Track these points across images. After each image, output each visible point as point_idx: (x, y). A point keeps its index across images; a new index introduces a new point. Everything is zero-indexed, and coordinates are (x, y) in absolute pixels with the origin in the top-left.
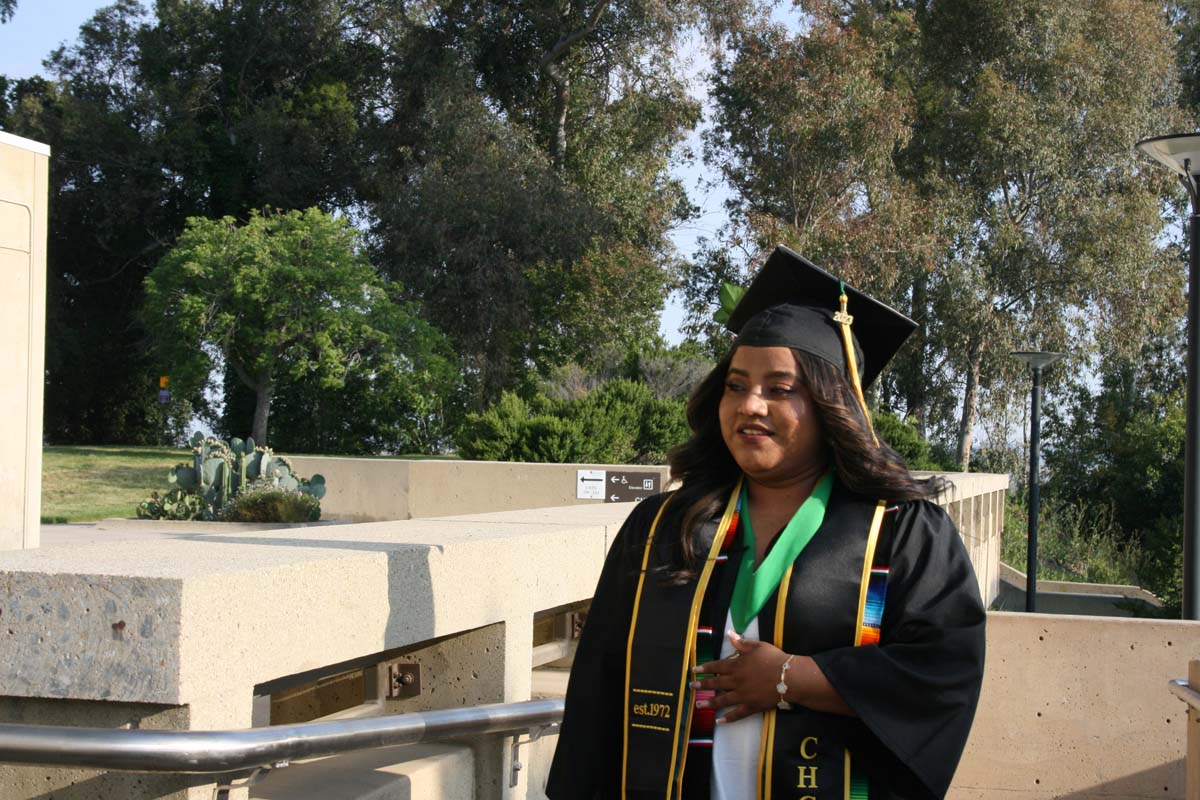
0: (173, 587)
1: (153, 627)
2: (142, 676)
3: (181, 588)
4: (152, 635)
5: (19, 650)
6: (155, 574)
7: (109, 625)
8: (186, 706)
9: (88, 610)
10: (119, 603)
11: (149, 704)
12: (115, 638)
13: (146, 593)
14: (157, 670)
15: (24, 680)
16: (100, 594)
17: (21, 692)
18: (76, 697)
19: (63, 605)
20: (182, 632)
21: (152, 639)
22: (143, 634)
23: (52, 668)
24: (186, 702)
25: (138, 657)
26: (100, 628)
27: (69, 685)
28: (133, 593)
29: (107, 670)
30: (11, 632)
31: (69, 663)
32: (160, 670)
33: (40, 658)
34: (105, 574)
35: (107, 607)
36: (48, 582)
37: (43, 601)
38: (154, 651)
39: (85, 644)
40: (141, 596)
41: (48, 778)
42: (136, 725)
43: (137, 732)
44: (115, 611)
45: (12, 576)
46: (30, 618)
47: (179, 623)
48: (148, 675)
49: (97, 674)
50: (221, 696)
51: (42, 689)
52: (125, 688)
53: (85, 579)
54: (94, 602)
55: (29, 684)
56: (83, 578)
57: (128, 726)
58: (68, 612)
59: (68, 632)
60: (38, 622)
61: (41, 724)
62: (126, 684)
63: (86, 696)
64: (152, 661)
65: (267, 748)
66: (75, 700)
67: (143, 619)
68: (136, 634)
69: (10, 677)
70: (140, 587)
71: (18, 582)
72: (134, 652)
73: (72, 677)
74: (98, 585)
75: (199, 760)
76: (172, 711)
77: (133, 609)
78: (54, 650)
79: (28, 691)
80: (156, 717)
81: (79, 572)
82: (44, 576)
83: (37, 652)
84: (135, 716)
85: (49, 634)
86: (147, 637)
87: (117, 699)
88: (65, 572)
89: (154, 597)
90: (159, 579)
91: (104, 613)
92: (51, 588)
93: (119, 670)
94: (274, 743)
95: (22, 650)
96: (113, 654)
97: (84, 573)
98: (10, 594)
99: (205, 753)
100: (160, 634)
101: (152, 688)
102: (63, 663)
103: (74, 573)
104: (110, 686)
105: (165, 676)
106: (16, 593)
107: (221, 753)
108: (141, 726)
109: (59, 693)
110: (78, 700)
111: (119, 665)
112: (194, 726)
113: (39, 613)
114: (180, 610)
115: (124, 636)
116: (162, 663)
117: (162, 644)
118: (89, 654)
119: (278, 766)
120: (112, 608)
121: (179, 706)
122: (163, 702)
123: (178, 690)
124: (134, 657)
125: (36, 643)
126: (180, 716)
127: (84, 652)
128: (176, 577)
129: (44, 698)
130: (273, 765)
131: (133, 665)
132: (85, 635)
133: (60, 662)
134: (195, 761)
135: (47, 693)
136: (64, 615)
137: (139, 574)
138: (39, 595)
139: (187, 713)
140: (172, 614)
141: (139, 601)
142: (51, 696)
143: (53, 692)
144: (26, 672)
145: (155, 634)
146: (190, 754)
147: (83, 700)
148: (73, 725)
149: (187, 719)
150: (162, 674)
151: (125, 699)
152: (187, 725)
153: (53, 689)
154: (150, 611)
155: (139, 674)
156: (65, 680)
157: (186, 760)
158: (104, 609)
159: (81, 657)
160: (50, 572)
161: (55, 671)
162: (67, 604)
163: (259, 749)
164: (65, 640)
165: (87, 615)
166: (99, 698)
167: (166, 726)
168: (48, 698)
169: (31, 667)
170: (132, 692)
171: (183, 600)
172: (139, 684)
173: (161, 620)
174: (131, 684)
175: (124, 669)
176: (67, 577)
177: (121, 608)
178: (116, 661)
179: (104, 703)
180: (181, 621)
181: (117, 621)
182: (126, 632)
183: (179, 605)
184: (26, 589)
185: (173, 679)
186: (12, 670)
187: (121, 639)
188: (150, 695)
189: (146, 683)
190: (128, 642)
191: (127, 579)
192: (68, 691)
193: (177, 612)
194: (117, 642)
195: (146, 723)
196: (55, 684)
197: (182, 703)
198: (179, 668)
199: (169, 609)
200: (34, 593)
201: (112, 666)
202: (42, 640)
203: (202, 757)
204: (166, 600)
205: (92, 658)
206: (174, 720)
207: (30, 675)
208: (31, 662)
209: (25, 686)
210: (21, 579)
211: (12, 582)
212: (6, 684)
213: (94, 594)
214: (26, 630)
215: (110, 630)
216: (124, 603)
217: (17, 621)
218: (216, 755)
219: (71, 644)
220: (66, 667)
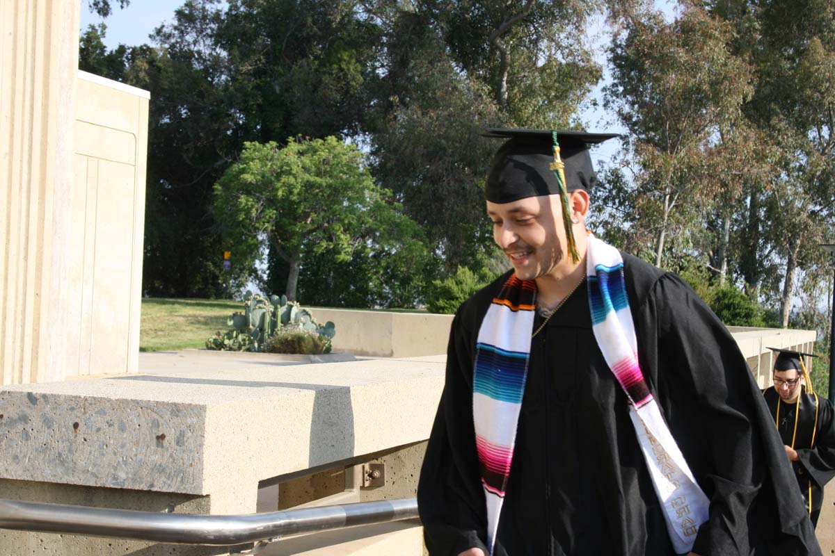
0: (199, 410)
1: (185, 439)
2: (176, 474)
3: (205, 411)
4: (184, 444)
5: (90, 453)
6: (187, 402)
7: (154, 436)
8: (208, 496)
9: (139, 425)
10: (161, 421)
11: (181, 493)
12: (158, 446)
13: (180, 414)
14: (188, 470)
15: (94, 475)
16: (148, 414)
17: (92, 483)
18: (129, 488)
19: (122, 421)
20: (205, 443)
21: (184, 448)
22: (178, 443)
23: (113, 466)
24: (208, 494)
25: (174, 460)
26: (148, 438)
27: (124, 479)
28: (171, 415)
29: (152, 469)
30: (85, 440)
31: (125, 463)
32: (190, 470)
33: (105, 459)
34: (152, 400)
35: (152, 423)
36: (111, 405)
37: (108, 418)
38: (186, 457)
39: (137, 450)
40: (177, 416)
41: (110, 545)
42: (172, 509)
43: (172, 515)
44: (158, 426)
45: (86, 400)
46: (98, 430)
47: (203, 437)
48: (181, 473)
49: (145, 472)
50: (234, 489)
51: (107, 481)
52: (164, 482)
53: (138, 403)
54: (144, 420)
55: (97, 477)
56: (136, 402)
57: (167, 510)
58: (125, 427)
59: (125, 441)
60: (104, 433)
61: (106, 506)
62: (165, 480)
63: (137, 488)
64: (184, 464)
65: (265, 528)
66: (128, 489)
67: (178, 433)
68: (173, 443)
69: (83, 472)
70: (176, 409)
71: (91, 404)
72: (171, 456)
73: (127, 473)
74: (147, 408)
75: (215, 536)
76: (198, 500)
77: (171, 426)
78: (115, 454)
79: (96, 484)
80: (186, 504)
81: (134, 398)
82: (109, 400)
83: (103, 455)
84: (172, 502)
85: (112, 442)
86: (180, 446)
87: (159, 490)
88: (124, 397)
89: (186, 417)
90: (191, 404)
91: (151, 427)
92: (113, 409)
93: (161, 469)
94: (271, 524)
95: (93, 453)
96: (156, 458)
97: (137, 399)
98: (85, 413)
99: (219, 531)
100: (190, 443)
101: (183, 483)
102: (121, 463)
103: (130, 399)
104: (154, 481)
105: (193, 475)
106: (89, 412)
107: (231, 531)
108: (175, 509)
109: (118, 484)
110: (131, 490)
111: (160, 465)
112: (213, 512)
113: (105, 426)
114: (204, 427)
115: (164, 445)
116: (191, 465)
117: (191, 451)
118: (140, 457)
119: (273, 540)
120: (156, 424)
121: (202, 496)
122: (191, 493)
123: (202, 485)
124: (171, 460)
125: (103, 448)
126: (203, 503)
127: (136, 455)
128: (202, 403)
129: (107, 488)
130: (270, 540)
131: (170, 466)
132: (137, 443)
133: (119, 462)
134: (212, 537)
135: (110, 484)
136: (122, 429)
137: (176, 401)
138: (105, 414)
139: (209, 501)
140: (198, 430)
141: (175, 420)
142: (112, 486)
143: (113, 484)
144: (95, 469)
145: (186, 444)
146: (208, 532)
147: (135, 490)
148: (127, 509)
149: (208, 505)
150: (191, 472)
151: (165, 490)
152: (208, 511)
153: (114, 481)
154: (183, 427)
155: (175, 472)
156: (122, 475)
157: (206, 536)
158: (150, 425)
159: (134, 458)
160: (113, 397)
161: (115, 469)
162: (125, 421)
163: (258, 529)
164: (123, 446)
165: (139, 429)
166: (146, 489)
167: (194, 510)
168: (111, 489)
169: (100, 465)
170: (169, 485)
171: (207, 420)
172: (175, 479)
173: (190, 434)
174: (168, 479)
175: (164, 468)
176: (125, 402)
177: (162, 424)
178: (159, 463)
179: (149, 492)
180: (205, 435)
181: (160, 434)
182: (166, 442)
183: (204, 424)
184: (96, 410)
185: (198, 477)
186: (85, 467)
187: (162, 447)
188: (182, 487)
189: (179, 479)
190: (167, 449)
191: (168, 404)
192: (124, 483)
193: (202, 429)
194: (159, 449)
195: (178, 509)
196: (115, 478)
197: (204, 494)
198: (203, 469)
199: (197, 426)
200: (102, 412)
201: (155, 465)
202: (107, 446)
203: (217, 534)
204: (195, 420)
205: (141, 459)
206: (199, 507)
207: (98, 470)
208: (98, 463)
209: (94, 479)
210: (93, 402)
211: (87, 404)
212: (81, 476)
213: (144, 414)
214: (95, 439)
215: (155, 440)
216: (165, 421)
217: (89, 432)
218: (227, 533)
219: (127, 450)
220: (123, 466)
